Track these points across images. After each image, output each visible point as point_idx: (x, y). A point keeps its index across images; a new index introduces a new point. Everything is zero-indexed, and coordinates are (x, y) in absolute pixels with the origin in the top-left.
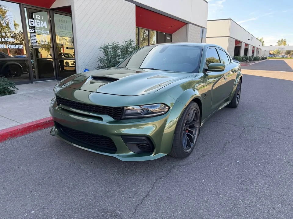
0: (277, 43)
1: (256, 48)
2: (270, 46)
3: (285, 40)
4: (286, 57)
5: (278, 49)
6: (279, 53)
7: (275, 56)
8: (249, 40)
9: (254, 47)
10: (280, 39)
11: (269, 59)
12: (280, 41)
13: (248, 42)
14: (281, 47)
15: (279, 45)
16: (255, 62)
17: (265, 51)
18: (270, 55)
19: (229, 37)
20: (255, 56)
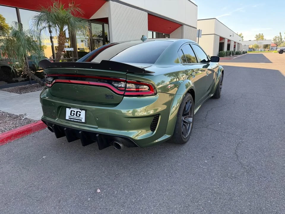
0: (255, 37)
1: (237, 43)
2: (249, 41)
3: (262, 34)
4: (264, 51)
5: (256, 43)
6: (257, 47)
7: (254, 50)
8: (231, 36)
9: (235, 42)
10: (258, 34)
11: (249, 53)
12: (258, 35)
13: (230, 38)
14: (259, 41)
15: (257, 40)
16: (237, 56)
17: (245, 45)
18: (249, 50)
19: (214, 34)
20: (236, 50)
